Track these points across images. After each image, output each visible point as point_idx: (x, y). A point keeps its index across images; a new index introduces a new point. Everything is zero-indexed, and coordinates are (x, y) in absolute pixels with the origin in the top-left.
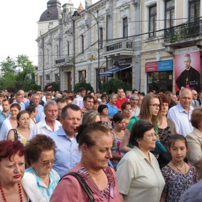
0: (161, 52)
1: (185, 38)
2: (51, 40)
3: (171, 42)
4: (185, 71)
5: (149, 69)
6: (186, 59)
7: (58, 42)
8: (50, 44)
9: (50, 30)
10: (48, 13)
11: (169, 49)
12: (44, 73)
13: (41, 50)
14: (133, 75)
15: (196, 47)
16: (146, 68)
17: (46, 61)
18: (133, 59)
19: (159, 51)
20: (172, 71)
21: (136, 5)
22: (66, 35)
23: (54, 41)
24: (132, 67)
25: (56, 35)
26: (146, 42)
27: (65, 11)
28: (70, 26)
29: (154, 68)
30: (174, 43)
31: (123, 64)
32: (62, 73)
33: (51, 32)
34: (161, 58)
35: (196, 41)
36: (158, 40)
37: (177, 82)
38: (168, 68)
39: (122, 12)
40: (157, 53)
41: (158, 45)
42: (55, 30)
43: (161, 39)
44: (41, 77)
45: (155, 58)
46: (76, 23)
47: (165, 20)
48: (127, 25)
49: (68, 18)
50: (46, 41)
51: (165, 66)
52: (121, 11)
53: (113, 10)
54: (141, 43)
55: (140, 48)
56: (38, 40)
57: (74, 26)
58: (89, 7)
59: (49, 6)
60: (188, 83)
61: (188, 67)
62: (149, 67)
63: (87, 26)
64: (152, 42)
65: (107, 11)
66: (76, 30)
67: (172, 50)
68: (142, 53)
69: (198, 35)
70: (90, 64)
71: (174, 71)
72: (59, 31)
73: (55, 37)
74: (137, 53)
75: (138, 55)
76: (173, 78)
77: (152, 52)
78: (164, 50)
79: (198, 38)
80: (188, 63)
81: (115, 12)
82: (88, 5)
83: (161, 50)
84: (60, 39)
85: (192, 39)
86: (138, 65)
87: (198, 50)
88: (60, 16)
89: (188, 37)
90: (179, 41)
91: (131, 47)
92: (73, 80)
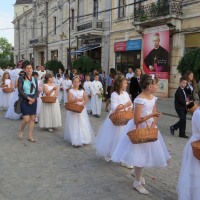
0: (130, 32)
1: (155, 17)
2: (25, 21)
3: (141, 21)
4: (154, 50)
6: (155, 38)
7: (32, 23)
8: (25, 25)
11: (138, 28)
12: (19, 53)
13: (17, 31)
14: (103, 55)
15: (166, 26)
16: (115, 48)
17: (21, 41)
18: (103, 40)
19: (128, 30)
20: (140, 51)
22: (40, 16)
23: (28, 23)
24: (101, 47)
25: (30, 17)
26: (115, 22)
28: (43, 7)
29: (123, 48)
30: (143, 22)
31: (93, 44)
32: (35, 52)
33: (26, 14)
34: (129, 38)
35: (166, 20)
36: (128, 20)
37: (145, 60)
38: (137, 47)
40: (126, 33)
41: (128, 24)
42: (30, 12)
43: (131, 19)
44: (17, 56)
45: (124, 38)
46: (49, 5)
48: (98, 7)
50: (22, 22)
51: (133, 46)
54: (111, 23)
55: (110, 28)
56: (14, 22)
57: (47, 8)
60: (156, 62)
61: (156, 46)
62: (118, 47)
63: (60, 7)
64: (122, 22)
66: (49, 12)
67: (142, 29)
68: (112, 33)
69: (168, 14)
70: (62, 44)
71: (142, 50)
72: (33, 13)
73: (30, 19)
74: (107, 33)
75: (108, 35)
76: (142, 57)
77: (122, 32)
78: (133, 29)
79: (168, 17)
80: (157, 42)
83: (131, 30)
84: (34, 21)
86: (108, 44)
87: (168, 29)
89: (158, 16)
90: (149, 19)
91: (101, 28)
92: (46, 59)
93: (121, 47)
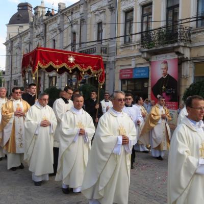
0: (137, 58)
1: (163, 44)
2: (20, 43)
3: (148, 48)
4: (162, 78)
5: (123, 76)
6: (163, 66)
7: (27, 46)
8: (19, 48)
9: (20, 34)
10: (19, 16)
11: (145, 55)
12: (11, 78)
13: (10, 54)
14: (107, 82)
15: (174, 53)
16: (121, 75)
17: (14, 65)
18: (107, 66)
19: (134, 57)
20: (148, 79)
21: (112, 9)
22: (36, 39)
23: (23, 45)
25: (26, 39)
26: (121, 48)
27: (36, 13)
28: (41, 29)
29: (129, 75)
30: (150, 49)
32: (31, 78)
33: (21, 35)
34: (136, 64)
35: (174, 48)
36: (134, 46)
37: (152, 89)
38: (144, 75)
39: (97, 17)
40: (133, 59)
41: (134, 51)
42: (26, 33)
43: (138, 45)
44: (8, 82)
45: (130, 65)
46: (47, 26)
47: (142, 22)
49: (39, 21)
50: (16, 44)
51: (141, 73)
52: (96, 15)
53: (87, 14)
54: (116, 49)
55: (115, 54)
56: (6, 44)
57: (45, 30)
58: (63, 10)
59: (20, 8)
60: (165, 91)
61: (165, 74)
62: (124, 74)
63: (60, 29)
64: (128, 48)
65: (81, 14)
66: (48, 34)
67: (149, 57)
68: (117, 59)
69: (177, 41)
71: (150, 78)
72: (29, 35)
73: (25, 40)
74: (112, 59)
75: (113, 61)
76: (149, 85)
77: (128, 58)
78: (140, 56)
79: (176, 45)
80: (165, 70)
81: (89, 16)
82: (62, 8)
83: (137, 56)
84: (30, 43)
85: (170, 46)
86: (112, 71)
87: (176, 57)
88: (31, 19)
89: (166, 44)
90: (157, 47)
91: (106, 53)
92: (42, 86)
93: (127, 74)
